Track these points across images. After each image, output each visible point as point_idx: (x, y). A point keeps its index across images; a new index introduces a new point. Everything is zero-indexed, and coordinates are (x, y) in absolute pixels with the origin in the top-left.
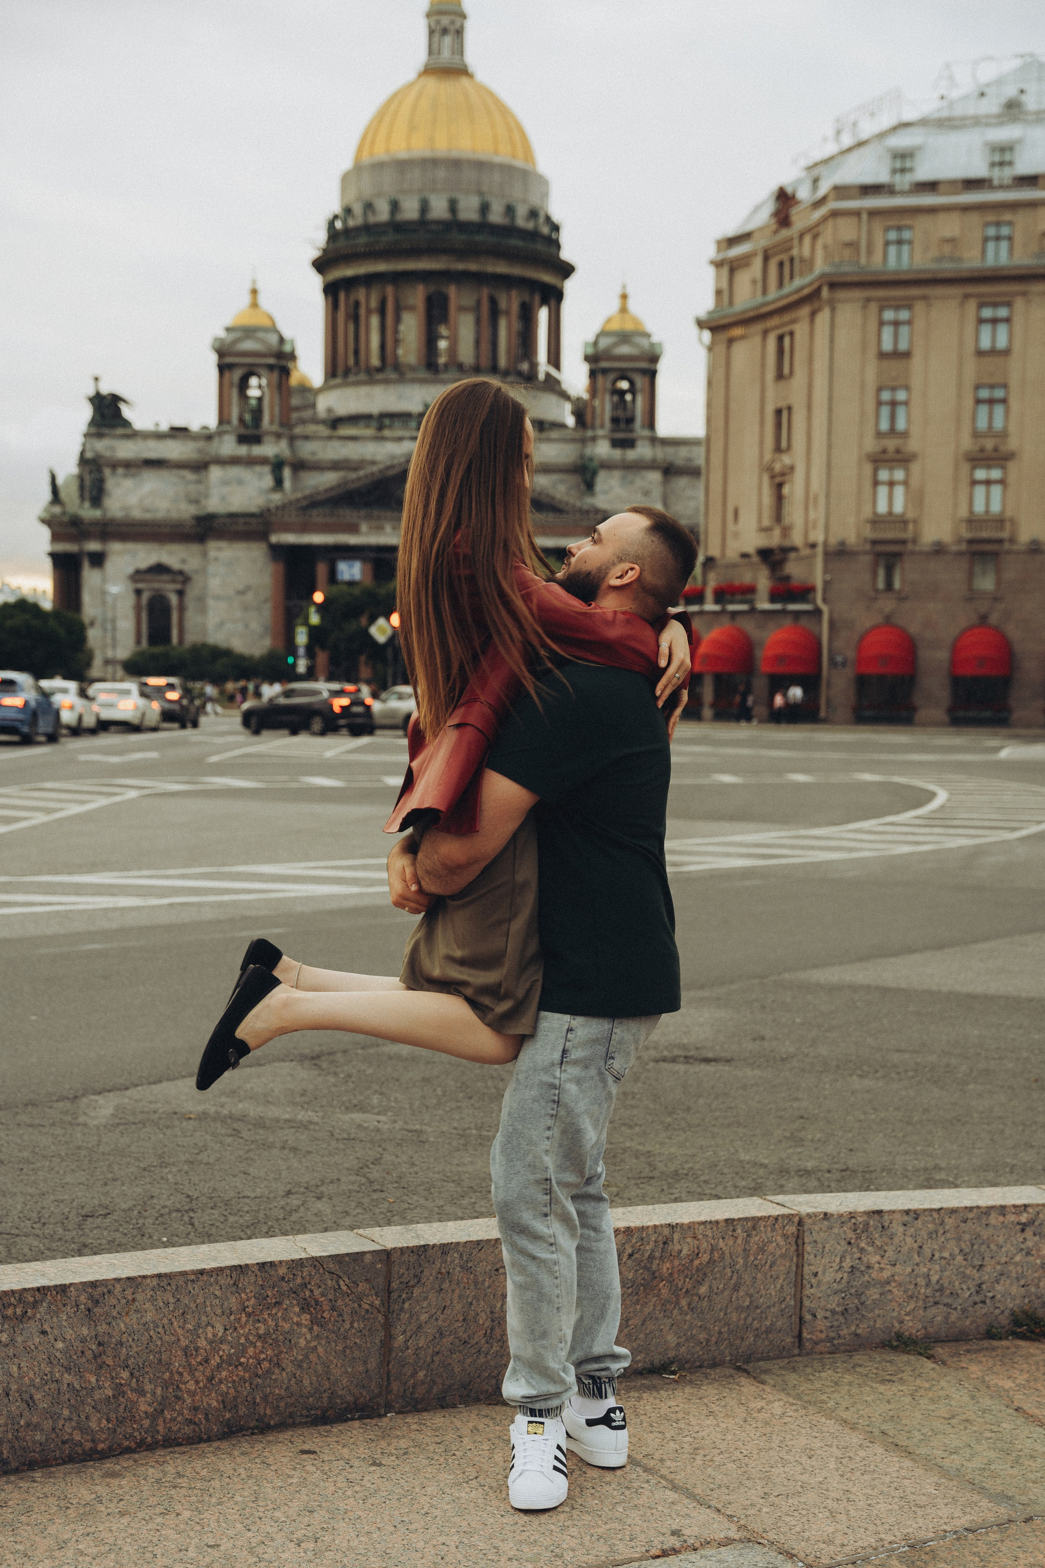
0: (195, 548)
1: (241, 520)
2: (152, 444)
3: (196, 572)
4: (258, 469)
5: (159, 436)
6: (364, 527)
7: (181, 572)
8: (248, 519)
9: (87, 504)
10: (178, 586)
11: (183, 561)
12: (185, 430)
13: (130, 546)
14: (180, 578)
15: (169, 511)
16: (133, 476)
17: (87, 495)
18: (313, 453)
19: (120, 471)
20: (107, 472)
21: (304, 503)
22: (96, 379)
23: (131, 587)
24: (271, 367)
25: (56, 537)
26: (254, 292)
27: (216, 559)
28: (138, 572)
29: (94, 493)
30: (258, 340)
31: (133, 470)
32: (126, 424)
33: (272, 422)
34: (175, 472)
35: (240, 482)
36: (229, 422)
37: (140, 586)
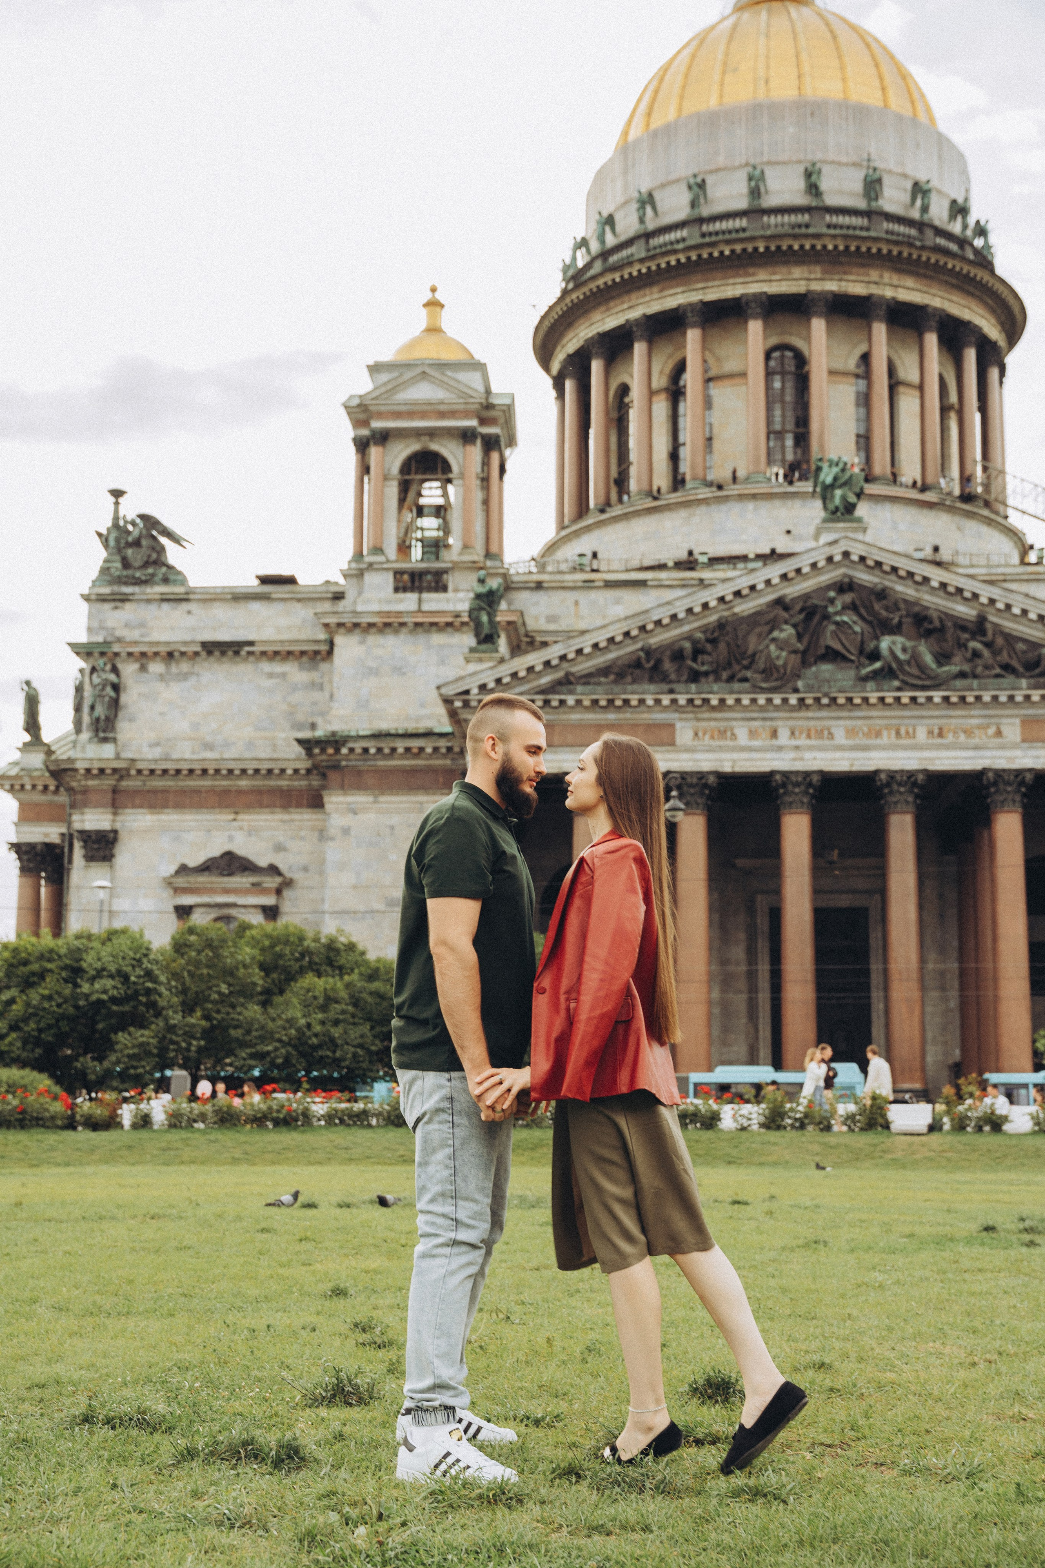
0: (305, 817)
1: (401, 745)
2: (221, 612)
3: (305, 869)
4: (438, 639)
5: (239, 597)
6: (684, 733)
7: (274, 870)
8: (415, 744)
9: (85, 735)
10: (269, 900)
11: (279, 848)
12: (290, 581)
13: (170, 817)
14: (272, 882)
15: (250, 744)
16: (185, 676)
17: (86, 719)
18: (551, 619)
19: (156, 667)
20: (129, 669)
21: (545, 680)
22: (117, 494)
23: (169, 901)
24: (467, 436)
25: (28, 815)
26: (434, 305)
27: (346, 831)
28: (183, 869)
29: (100, 711)
30: (442, 384)
31: (185, 666)
32: (171, 576)
33: (466, 547)
34: (267, 666)
35: (399, 671)
36: (378, 550)
37: (187, 900)
